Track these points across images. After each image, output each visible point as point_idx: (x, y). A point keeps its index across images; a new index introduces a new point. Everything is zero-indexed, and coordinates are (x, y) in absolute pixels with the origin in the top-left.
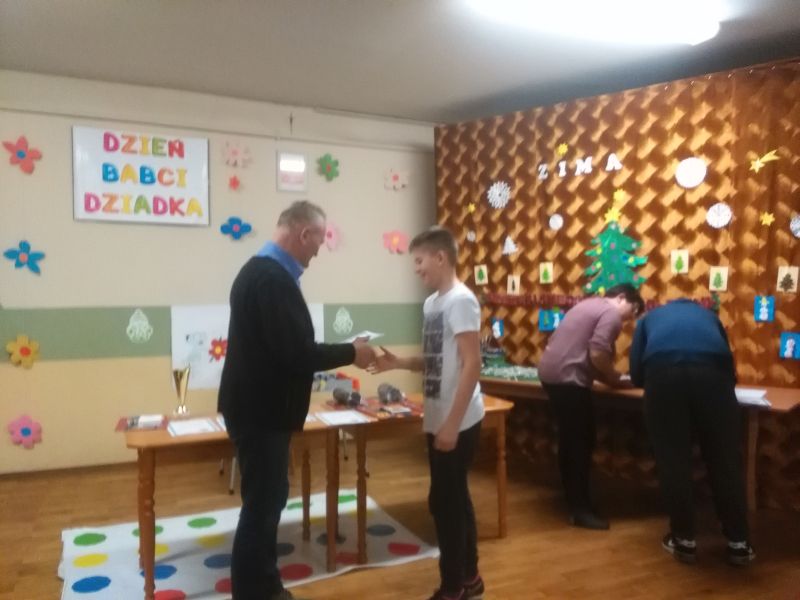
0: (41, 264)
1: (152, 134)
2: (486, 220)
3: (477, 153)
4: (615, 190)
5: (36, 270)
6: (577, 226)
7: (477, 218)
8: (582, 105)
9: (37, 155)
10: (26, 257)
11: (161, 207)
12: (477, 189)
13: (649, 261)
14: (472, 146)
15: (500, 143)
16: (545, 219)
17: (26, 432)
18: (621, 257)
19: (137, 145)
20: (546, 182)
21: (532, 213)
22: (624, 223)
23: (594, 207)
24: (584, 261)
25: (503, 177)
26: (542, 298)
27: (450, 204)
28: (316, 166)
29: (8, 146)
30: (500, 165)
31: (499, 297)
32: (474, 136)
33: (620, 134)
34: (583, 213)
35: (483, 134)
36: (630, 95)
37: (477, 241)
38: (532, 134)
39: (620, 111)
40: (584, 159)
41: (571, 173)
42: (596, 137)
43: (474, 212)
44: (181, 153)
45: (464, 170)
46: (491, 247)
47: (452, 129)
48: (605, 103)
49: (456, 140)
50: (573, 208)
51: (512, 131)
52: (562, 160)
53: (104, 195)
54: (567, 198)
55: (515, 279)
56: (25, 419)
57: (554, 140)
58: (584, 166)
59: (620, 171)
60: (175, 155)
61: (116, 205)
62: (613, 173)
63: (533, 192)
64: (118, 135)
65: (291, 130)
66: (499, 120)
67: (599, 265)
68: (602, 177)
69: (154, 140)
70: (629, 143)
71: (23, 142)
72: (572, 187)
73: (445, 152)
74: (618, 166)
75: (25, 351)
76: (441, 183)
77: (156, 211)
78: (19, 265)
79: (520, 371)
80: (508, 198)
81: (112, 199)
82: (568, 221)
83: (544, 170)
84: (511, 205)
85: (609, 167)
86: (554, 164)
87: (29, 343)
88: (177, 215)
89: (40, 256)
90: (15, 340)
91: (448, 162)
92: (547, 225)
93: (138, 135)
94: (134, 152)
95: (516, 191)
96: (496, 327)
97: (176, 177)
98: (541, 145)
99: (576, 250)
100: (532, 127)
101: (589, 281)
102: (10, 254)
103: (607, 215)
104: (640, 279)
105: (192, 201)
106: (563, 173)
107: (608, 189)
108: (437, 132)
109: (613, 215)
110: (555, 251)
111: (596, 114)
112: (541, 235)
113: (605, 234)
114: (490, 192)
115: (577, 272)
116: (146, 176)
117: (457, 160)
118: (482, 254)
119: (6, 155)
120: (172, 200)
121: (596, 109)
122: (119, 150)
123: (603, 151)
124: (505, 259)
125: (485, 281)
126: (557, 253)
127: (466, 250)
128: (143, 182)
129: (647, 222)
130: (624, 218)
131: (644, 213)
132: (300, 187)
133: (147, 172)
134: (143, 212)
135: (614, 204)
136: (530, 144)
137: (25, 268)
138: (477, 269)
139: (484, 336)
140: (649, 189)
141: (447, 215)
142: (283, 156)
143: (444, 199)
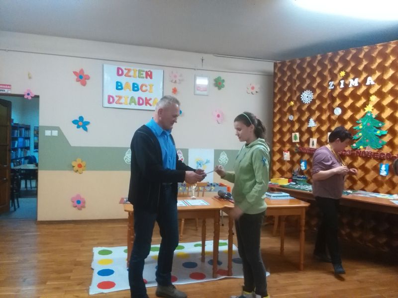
0: (88, 127)
1: (138, 68)
2: (300, 110)
3: (296, 76)
4: (371, 95)
5: (86, 129)
6: (349, 114)
7: (295, 109)
8: (354, 51)
9: (88, 78)
10: (81, 123)
11: (141, 102)
12: (296, 94)
13: (388, 133)
14: (294, 72)
15: (308, 70)
16: (331, 110)
17: (79, 202)
18: (373, 130)
19: (131, 73)
20: (333, 90)
21: (325, 106)
22: (375, 113)
23: (359, 104)
25: (310, 88)
27: (280, 101)
28: (214, 82)
29: (75, 73)
30: (308, 82)
31: (305, 149)
32: (295, 67)
33: (374, 66)
34: (353, 107)
35: (300, 67)
36: (380, 46)
38: (326, 66)
39: (374, 55)
40: (354, 79)
41: (346, 86)
42: (361, 68)
43: (293, 105)
44: (151, 78)
45: (289, 84)
46: (302, 123)
47: (283, 64)
48: (366, 50)
49: (285, 69)
50: (347, 105)
51: (315, 64)
52: (342, 80)
53: (116, 96)
54: (344, 99)
55: (314, 140)
56: (78, 196)
58: (354, 82)
59: (374, 85)
60: (148, 77)
61: (122, 101)
62: (370, 86)
63: (325, 96)
64: (123, 68)
65: (202, 65)
66: (308, 59)
67: (360, 134)
68: (364, 88)
69: (139, 71)
70: (379, 71)
71: (82, 71)
72: (347, 93)
73: (279, 75)
74: (373, 83)
75: (80, 166)
76: (276, 91)
77: (139, 104)
78: (78, 127)
80: (312, 98)
81: (120, 97)
82: (344, 111)
83: (331, 85)
84: (313, 102)
85: (368, 83)
86: (337, 81)
87: (82, 162)
88: (148, 105)
89: (88, 123)
90: (76, 161)
91: (280, 80)
92: (333, 113)
93: (132, 68)
94: (130, 76)
95: (316, 95)
96: (303, 164)
97: (148, 88)
99: (349, 125)
100: (326, 62)
101: (355, 143)
102: (75, 122)
103: (365, 108)
104: (383, 142)
105: (155, 99)
106: (342, 86)
107: (367, 95)
108: (275, 65)
109: (369, 108)
111: (361, 56)
112: (329, 118)
113: (364, 118)
114: (302, 95)
116: (135, 88)
117: (285, 79)
118: (297, 127)
119: (75, 77)
120: (146, 98)
121: (361, 54)
122: (124, 75)
123: (364, 75)
124: (309, 130)
125: (298, 141)
127: (288, 124)
128: (134, 90)
129: (388, 112)
130: (375, 110)
131: (387, 107)
132: (205, 93)
133: (135, 85)
134: (133, 104)
135: (370, 102)
136: (325, 71)
137: (81, 128)
138: (293, 134)
139: (296, 169)
140: (389, 95)
141: (279, 106)
142: (197, 77)
143: (277, 99)
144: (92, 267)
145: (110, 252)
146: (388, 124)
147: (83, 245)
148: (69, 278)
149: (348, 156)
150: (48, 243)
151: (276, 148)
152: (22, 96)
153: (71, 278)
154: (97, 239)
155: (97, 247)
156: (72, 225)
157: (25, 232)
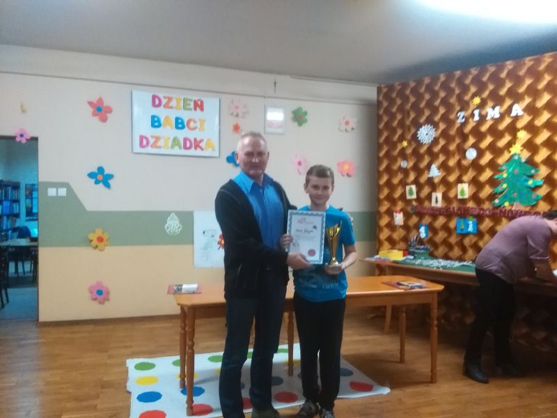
0: (111, 182)
1: (182, 95)
2: (416, 153)
3: (410, 105)
4: (518, 130)
5: (108, 186)
6: (488, 157)
7: (409, 151)
8: (492, 69)
9: (109, 110)
10: (101, 177)
11: (188, 145)
12: (409, 130)
13: (544, 183)
14: (406, 99)
15: (428, 97)
16: (462, 152)
17: (100, 293)
18: (522, 180)
19: (173, 103)
20: (463, 125)
21: (452, 147)
22: (525, 155)
23: (502, 143)
24: (493, 182)
25: (430, 121)
26: (459, 209)
27: (387, 140)
28: (292, 115)
29: (91, 104)
30: (427, 113)
31: (425, 208)
32: (408, 92)
33: (522, 90)
34: (492, 147)
35: (415, 91)
36: (531, 60)
37: (408, 167)
38: (453, 90)
39: (522, 73)
40: (493, 108)
41: (483, 118)
42: (503, 92)
43: (406, 147)
44: (202, 109)
45: (399, 117)
46: (419, 172)
47: (391, 88)
48: (510, 67)
49: (394, 95)
50: (484, 144)
51: (437, 88)
52: (477, 108)
53: (152, 137)
54: (480, 136)
55: (438, 195)
56: (99, 284)
57: (470, 94)
58: (493, 113)
59: (522, 116)
60: (198, 108)
61: (159, 144)
62: (517, 118)
63: (453, 132)
64: (161, 96)
65: (275, 91)
66: (427, 81)
67: (505, 186)
68: (507, 121)
69: (184, 99)
70: (529, 96)
71: (100, 100)
72: (484, 128)
73: (385, 104)
74: (521, 113)
75: (100, 239)
76: (381, 126)
77: (185, 148)
78: (97, 182)
79: (443, 263)
80: (434, 136)
81: (157, 139)
82: (481, 153)
83: (461, 117)
84: (435, 141)
85: (513, 114)
86: (470, 111)
87: (103, 233)
88: (198, 149)
89: (111, 177)
90: (94, 232)
91: (387, 111)
92: (465, 157)
93: (174, 96)
94: (171, 108)
95: (440, 131)
96: (422, 230)
97: (198, 125)
98: (460, 98)
99: (487, 174)
100: (453, 85)
101: (497, 198)
102: (91, 175)
103: (511, 149)
104: (538, 196)
105: (208, 140)
106: (477, 118)
107: (512, 129)
108: (379, 91)
109: (516, 149)
110: (470, 175)
111: (503, 75)
112: (459, 162)
113: (510, 163)
114: (419, 132)
115: (487, 190)
116: (179, 124)
117: (394, 110)
118: (412, 177)
119: (91, 110)
120: (195, 140)
121: (503, 72)
122: (162, 107)
123: (508, 102)
124: (430, 181)
125: (414, 196)
126: (472, 177)
127: (399, 174)
128: (177, 127)
129: (543, 154)
130: (525, 151)
131: (541, 147)
132: (280, 131)
133: (180, 121)
134: (177, 148)
135: (517, 140)
136: (451, 97)
137: (101, 185)
138: (408, 188)
139: (413, 236)
140: (545, 130)
141: (385, 149)
142: (269, 109)
143: (383, 138)
144: (129, 389)
145: (152, 366)
146: (544, 171)
147: (110, 357)
148: (95, 408)
149: (488, 216)
150: (59, 355)
151: (383, 208)
152: (13, 138)
153: (98, 407)
154: (131, 347)
155: (132, 358)
156: (91, 327)
157: (23, 339)
